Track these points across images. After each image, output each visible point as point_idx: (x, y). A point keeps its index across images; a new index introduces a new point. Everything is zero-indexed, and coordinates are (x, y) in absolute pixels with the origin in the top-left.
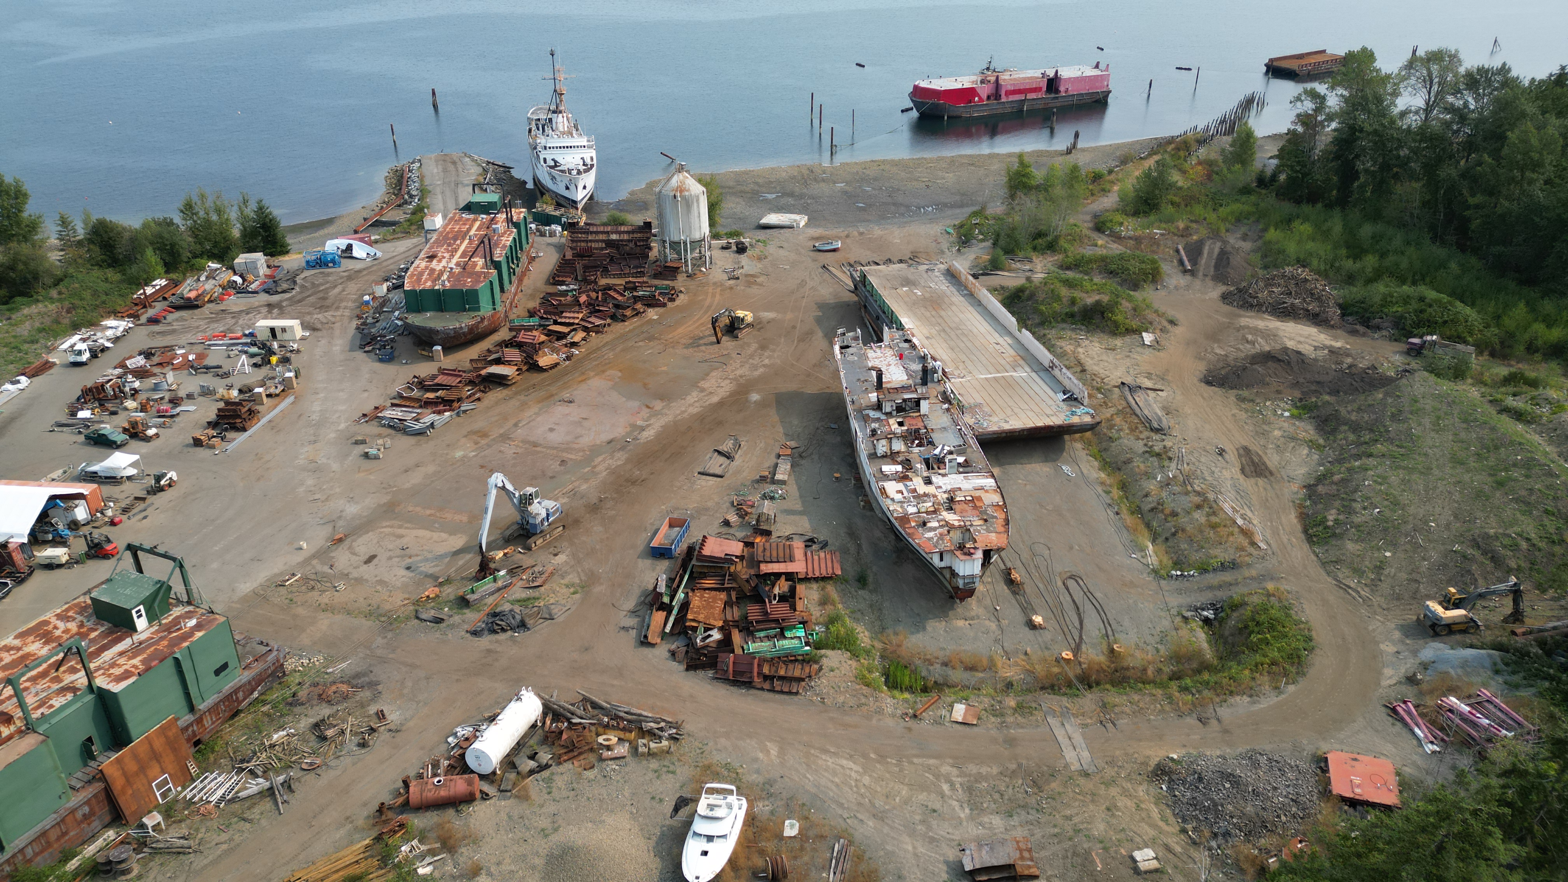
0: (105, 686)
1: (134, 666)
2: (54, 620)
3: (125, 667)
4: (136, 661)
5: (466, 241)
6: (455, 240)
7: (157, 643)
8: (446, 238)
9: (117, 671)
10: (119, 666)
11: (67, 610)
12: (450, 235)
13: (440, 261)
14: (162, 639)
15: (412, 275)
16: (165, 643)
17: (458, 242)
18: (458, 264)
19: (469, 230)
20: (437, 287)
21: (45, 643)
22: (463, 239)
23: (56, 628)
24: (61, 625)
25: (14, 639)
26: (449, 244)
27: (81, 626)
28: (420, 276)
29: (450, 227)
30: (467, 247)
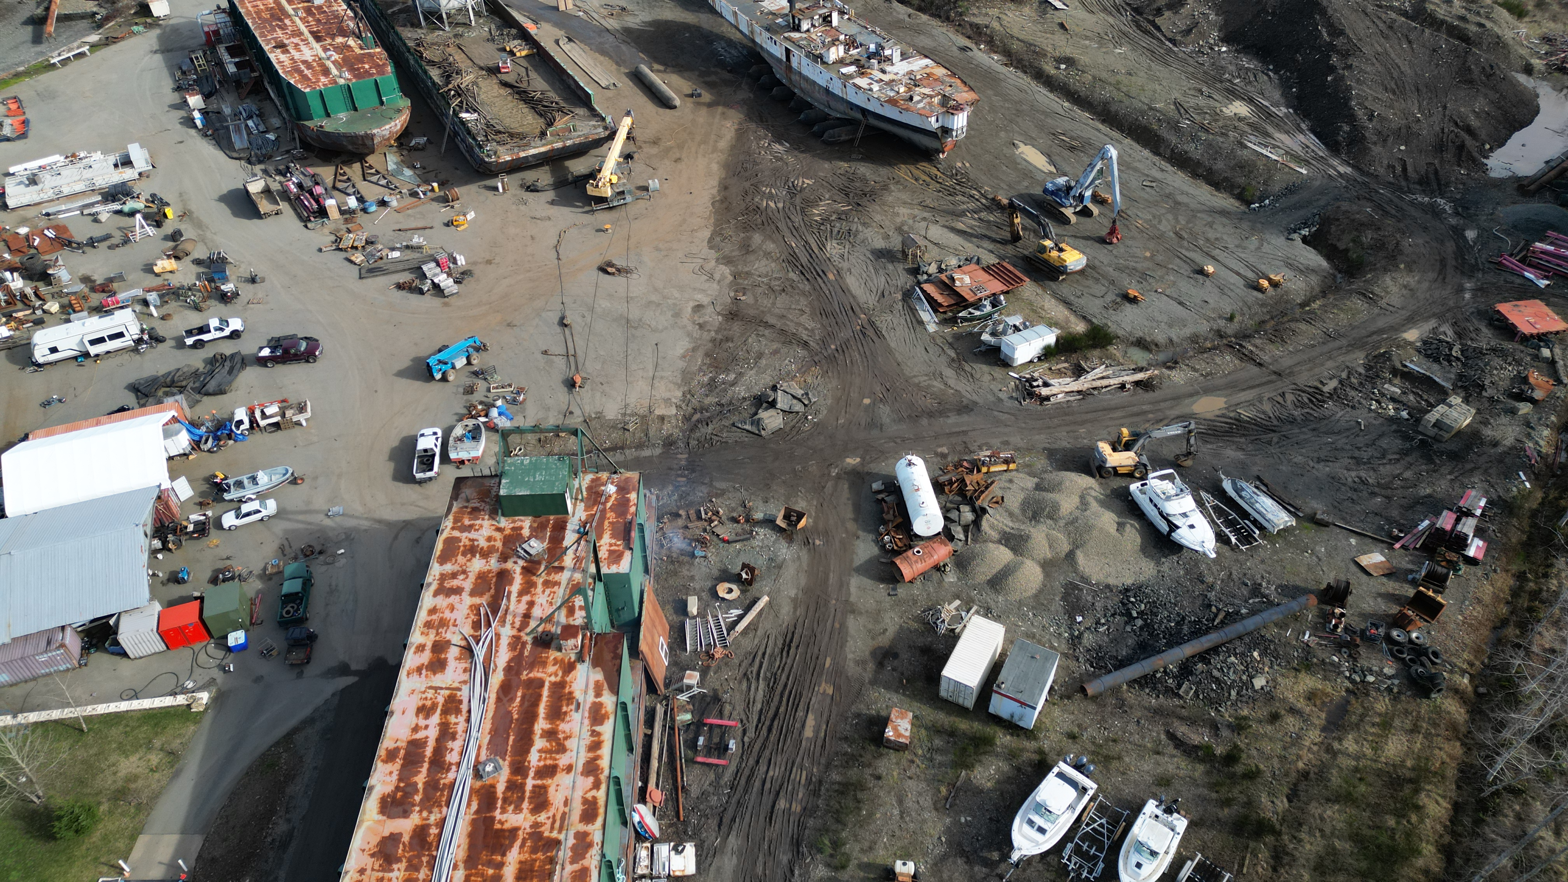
1: (611, 545)
2: (456, 534)
5: (297, 19)
6: (281, 20)
7: (603, 518)
8: (266, 20)
11: (456, 521)
13: (299, 50)
14: (604, 511)
15: (290, 74)
16: (611, 515)
17: (287, 22)
18: (325, 50)
20: (342, 82)
21: (485, 556)
22: (288, 16)
23: (472, 540)
24: (473, 535)
25: (441, 565)
26: (280, 27)
27: (499, 529)
28: (300, 72)
29: (249, 5)
30: (306, 26)
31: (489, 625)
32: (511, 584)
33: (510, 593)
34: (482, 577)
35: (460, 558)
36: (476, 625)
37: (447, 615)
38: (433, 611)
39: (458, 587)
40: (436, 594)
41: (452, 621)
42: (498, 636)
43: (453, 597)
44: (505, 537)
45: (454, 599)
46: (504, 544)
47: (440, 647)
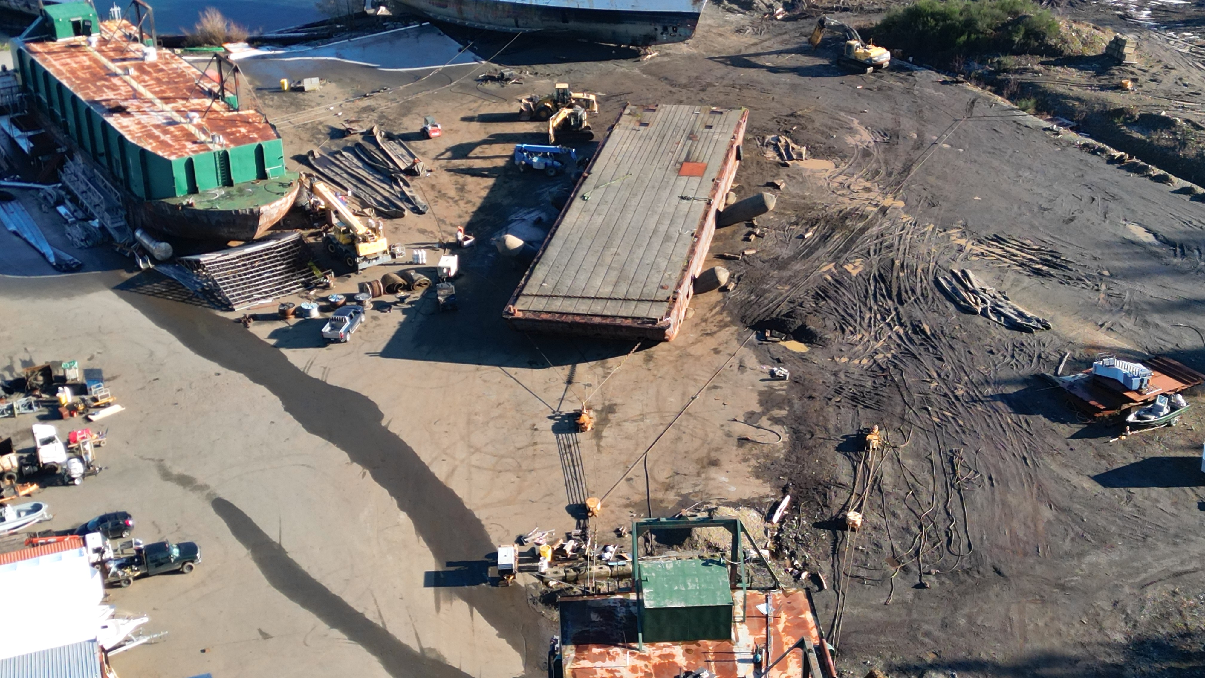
5: (128, 79)
6: (108, 80)
12: (84, 75)
13: (144, 113)
15: (144, 140)
17: (117, 82)
18: (181, 112)
20: (215, 147)
26: (108, 87)
28: (156, 138)
29: (54, 63)
30: (145, 86)
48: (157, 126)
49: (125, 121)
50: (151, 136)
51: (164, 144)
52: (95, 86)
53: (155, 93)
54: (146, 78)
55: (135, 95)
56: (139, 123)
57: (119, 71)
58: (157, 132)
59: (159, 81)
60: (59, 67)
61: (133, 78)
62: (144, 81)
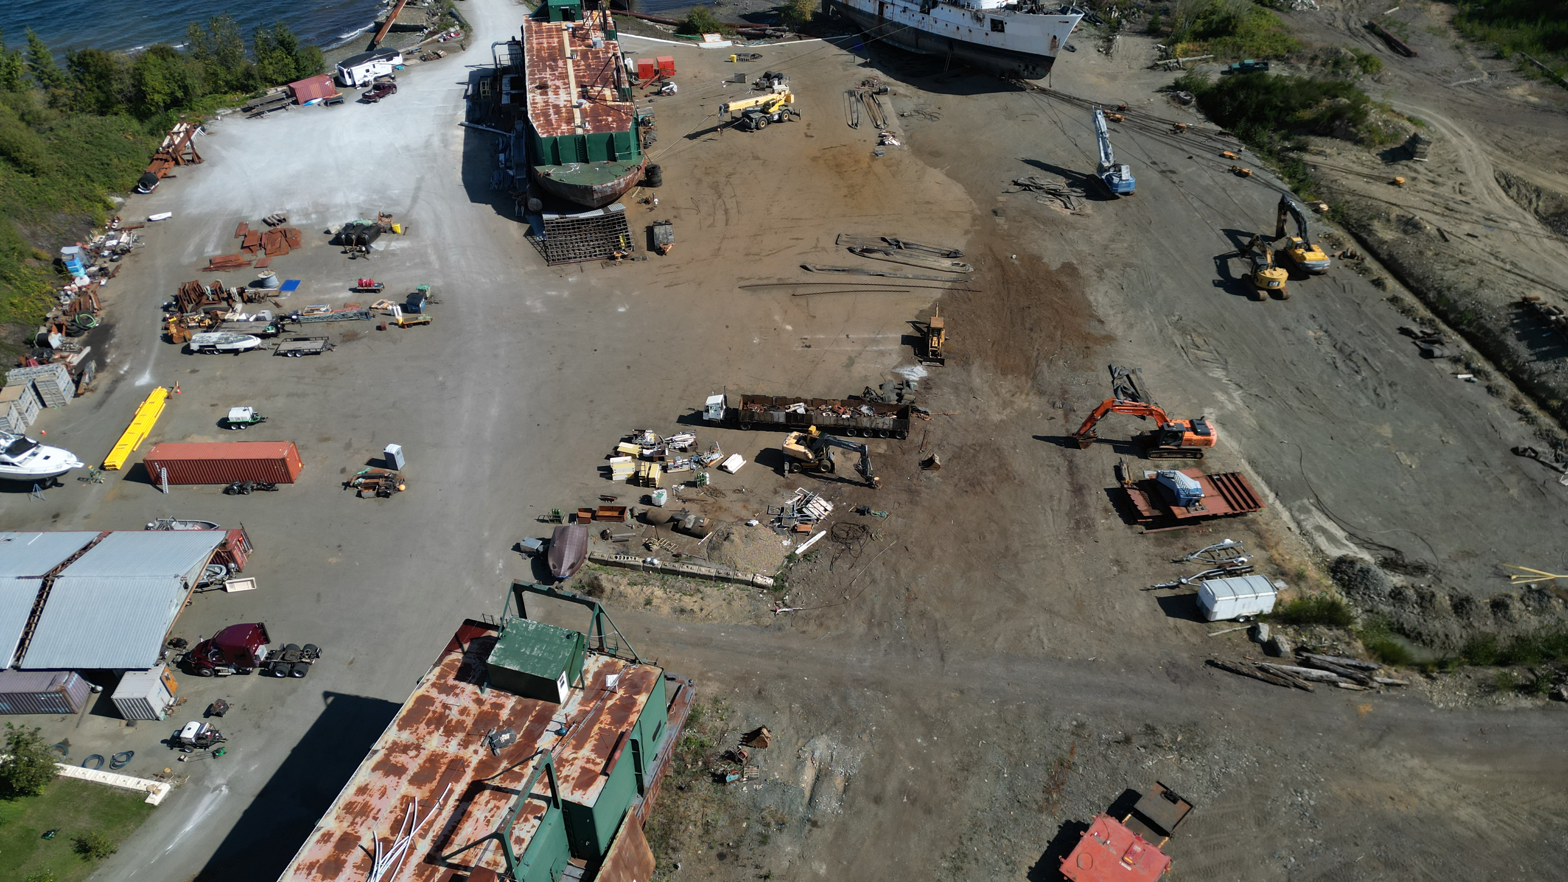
0: (570, 798)
1: (588, 761)
2: (434, 693)
3: (579, 763)
4: (587, 751)
5: (570, 62)
6: (555, 60)
7: (595, 720)
8: (542, 59)
9: (573, 771)
10: (571, 762)
11: (441, 675)
12: (544, 54)
13: (556, 93)
14: (599, 711)
15: (537, 117)
16: (606, 718)
17: (560, 63)
19: (561, 43)
20: (579, 131)
21: (449, 732)
22: (564, 58)
23: (446, 706)
24: (450, 700)
25: (399, 730)
26: (551, 68)
27: (479, 702)
29: (535, 41)
30: (575, 70)
31: (408, 832)
32: (457, 780)
33: (451, 791)
34: (434, 760)
35: (422, 728)
36: (396, 827)
37: (374, 802)
38: (362, 790)
39: (403, 765)
40: (374, 770)
41: (375, 811)
42: (412, 848)
43: (392, 777)
44: (480, 713)
45: (392, 780)
46: (473, 724)
47: (347, 842)
48: (557, 107)
49: (539, 99)
50: (546, 115)
51: (548, 122)
52: (544, 64)
53: (576, 77)
54: (583, 63)
55: (564, 76)
56: (547, 102)
57: (568, 55)
58: (551, 111)
59: (588, 66)
60: (535, 46)
61: (573, 62)
62: (578, 66)
